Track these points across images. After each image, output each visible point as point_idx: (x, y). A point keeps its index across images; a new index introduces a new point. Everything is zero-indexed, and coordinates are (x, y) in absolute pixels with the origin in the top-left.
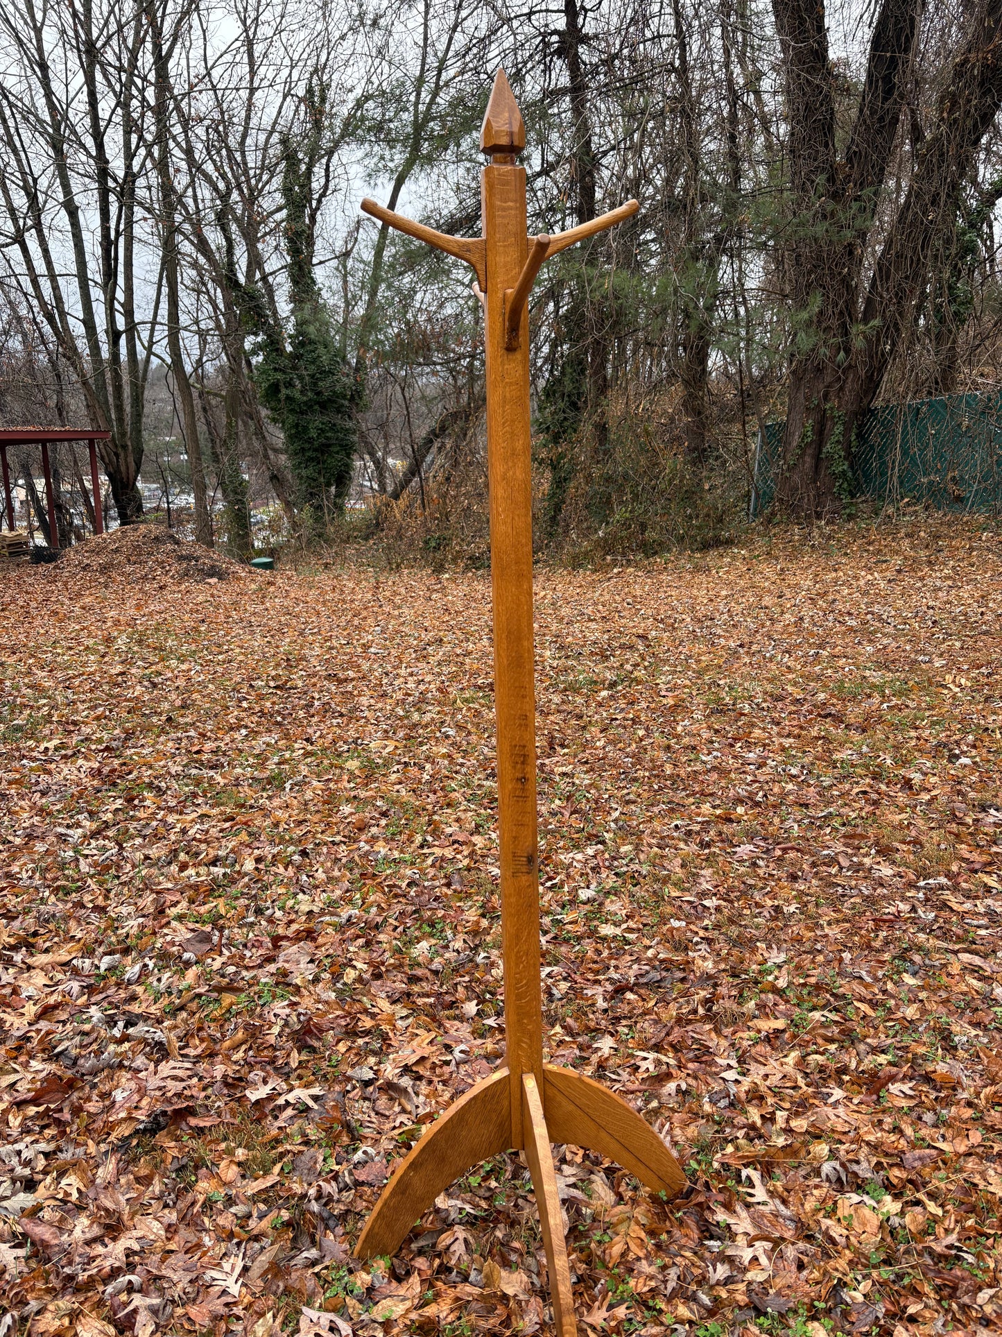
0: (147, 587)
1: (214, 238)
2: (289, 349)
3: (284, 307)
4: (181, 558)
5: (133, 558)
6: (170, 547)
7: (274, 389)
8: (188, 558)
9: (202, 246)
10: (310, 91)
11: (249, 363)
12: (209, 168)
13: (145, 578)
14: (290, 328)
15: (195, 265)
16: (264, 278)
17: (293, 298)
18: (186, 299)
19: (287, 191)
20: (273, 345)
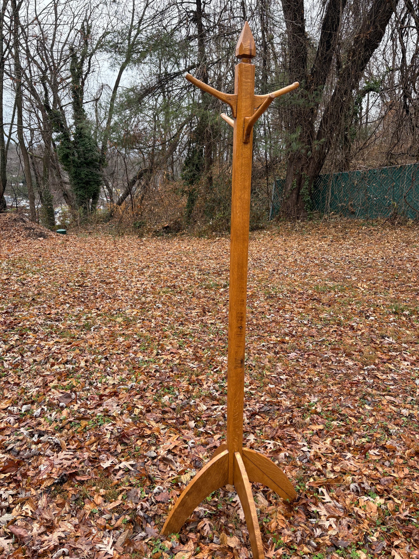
0: (11, 241)
1: (39, 88)
2: (72, 139)
3: (70, 121)
4: (26, 229)
5: (4, 228)
6: (21, 223)
7: (66, 157)
8: (30, 229)
9: (33, 92)
10: (83, 27)
11: (54, 145)
12: (37, 58)
13: (10, 237)
14: (73, 130)
15: (30, 100)
16: (61, 108)
17: (75, 117)
18: (25, 115)
19: (72, 70)
20: (66, 136)
